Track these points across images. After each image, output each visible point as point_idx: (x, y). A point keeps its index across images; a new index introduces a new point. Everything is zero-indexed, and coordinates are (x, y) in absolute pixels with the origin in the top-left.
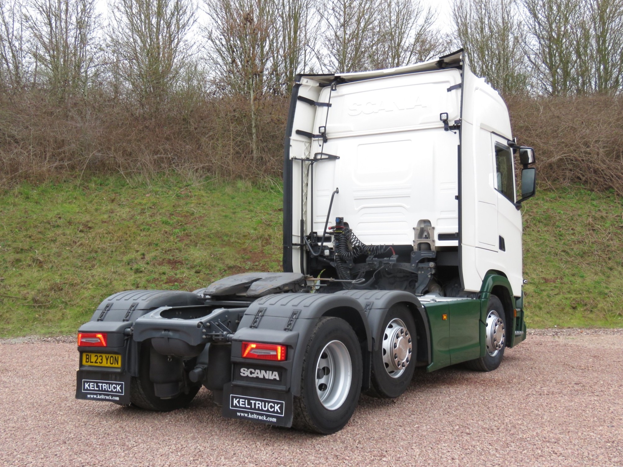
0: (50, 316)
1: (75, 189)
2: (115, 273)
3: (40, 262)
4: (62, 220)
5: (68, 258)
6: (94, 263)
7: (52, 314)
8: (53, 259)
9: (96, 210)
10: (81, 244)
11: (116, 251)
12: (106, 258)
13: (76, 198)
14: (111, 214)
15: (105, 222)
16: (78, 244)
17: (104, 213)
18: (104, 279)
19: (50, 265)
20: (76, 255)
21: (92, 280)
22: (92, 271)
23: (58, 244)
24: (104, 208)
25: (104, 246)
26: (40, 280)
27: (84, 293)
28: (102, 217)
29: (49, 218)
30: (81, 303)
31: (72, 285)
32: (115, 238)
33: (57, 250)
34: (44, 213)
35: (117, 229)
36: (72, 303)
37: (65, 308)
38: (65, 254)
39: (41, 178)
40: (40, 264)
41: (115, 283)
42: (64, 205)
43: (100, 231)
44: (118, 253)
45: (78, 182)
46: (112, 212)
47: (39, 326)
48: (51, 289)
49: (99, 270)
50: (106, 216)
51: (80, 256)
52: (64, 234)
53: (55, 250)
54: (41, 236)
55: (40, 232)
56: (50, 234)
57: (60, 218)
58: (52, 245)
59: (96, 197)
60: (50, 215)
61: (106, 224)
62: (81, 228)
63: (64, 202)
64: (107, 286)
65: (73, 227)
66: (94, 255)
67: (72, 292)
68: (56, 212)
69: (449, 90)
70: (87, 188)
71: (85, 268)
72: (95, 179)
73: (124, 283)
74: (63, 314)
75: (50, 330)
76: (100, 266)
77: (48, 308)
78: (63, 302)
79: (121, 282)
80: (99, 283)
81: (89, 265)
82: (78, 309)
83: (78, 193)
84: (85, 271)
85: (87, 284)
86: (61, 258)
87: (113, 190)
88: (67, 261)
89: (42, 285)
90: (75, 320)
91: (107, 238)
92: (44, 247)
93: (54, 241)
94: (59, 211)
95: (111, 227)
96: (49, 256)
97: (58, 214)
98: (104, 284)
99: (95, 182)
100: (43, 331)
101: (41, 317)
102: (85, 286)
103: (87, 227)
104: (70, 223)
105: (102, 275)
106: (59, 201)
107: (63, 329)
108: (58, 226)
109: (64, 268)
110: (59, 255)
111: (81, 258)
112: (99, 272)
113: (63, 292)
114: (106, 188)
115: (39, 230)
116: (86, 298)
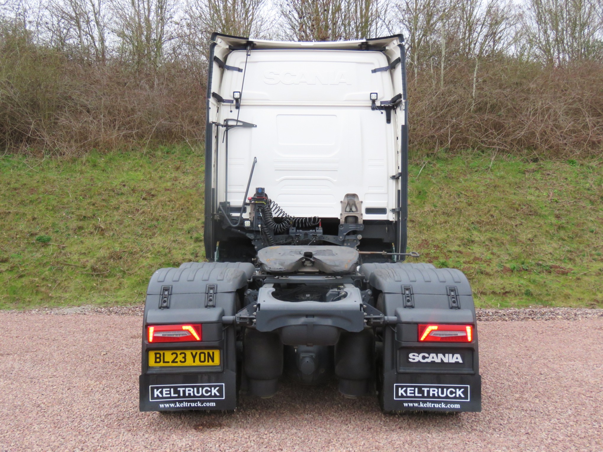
0: (107, 285)
1: (142, 157)
2: (174, 241)
3: (102, 230)
4: (126, 188)
5: (129, 225)
6: (155, 231)
7: (111, 283)
8: (114, 226)
9: (161, 178)
10: (143, 212)
11: (177, 219)
12: (166, 226)
13: (141, 166)
14: (174, 182)
15: (168, 190)
16: (140, 212)
17: (167, 181)
18: (163, 247)
19: (112, 233)
20: (138, 223)
21: (151, 249)
22: (152, 240)
23: (120, 211)
24: (168, 177)
25: (165, 213)
26: (100, 248)
27: (142, 262)
28: (165, 185)
29: (114, 185)
30: (139, 272)
31: (132, 253)
32: (177, 206)
33: (119, 218)
34: (109, 181)
35: (179, 197)
36: (130, 272)
37: (123, 277)
38: (127, 222)
39: (109, 146)
40: (102, 232)
41: (174, 251)
42: (130, 173)
43: (162, 199)
44: (179, 221)
45: (145, 150)
46: (176, 179)
47: (96, 295)
48: (111, 257)
49: (160, 238)
50: (169, 184)
51: (142, 224)
52: (127, 202)
53: (117, 218)
54: (105, 204)
55: (103, 200)
56: (114, 202)
57: (124, 186)
58: (115, 213)
59: (161, 164)
60: (116, 183)
61: (169, 192)
62: (144, 195)
63: (129, 170)
64: (166, 255)
65: (136, 195)
66: (155, 223)
67: (131, 260)
68: (121, 180)
70: (153, 156)
71: (146, 237)
72: (162, 147)
73: (183, 252)
74: (120, 283)
75: (106, 300)
76: (160, 234)
77: (106, 277)
78: (121, 271)
79: (180, 251)
80: (158, 252)
81: (150, 233)
82: (135, 278)
83: (145, 161)
84: (146, 239)
85: (147, 252)
86: (122, 226)
87: (179, 158)
88: (128, 229)
89: (102, 253)
90: (132, 290)
91: (169, 206)
92: (107, 215)
93: (117, 209)
94: (123, 179)
95: (173, 195)
96: (110, 224)
97: (123, 182)
98: (164, 253)
99: (162, 150)
100: (99, 301)
101: (99, 286)
102: (144, 255)
103: (151, 195)
104: (134, 190)
105: (162, 244)
106: (125, 169)
107: (119, 299)
108: (122, 194)
109: (125, 236)
110: (120, 222)
111: (143, 226)
112: (159, 240)
113: (122, 260)
114: (173, 156)
115: (103, 198)
116: (144, 267)
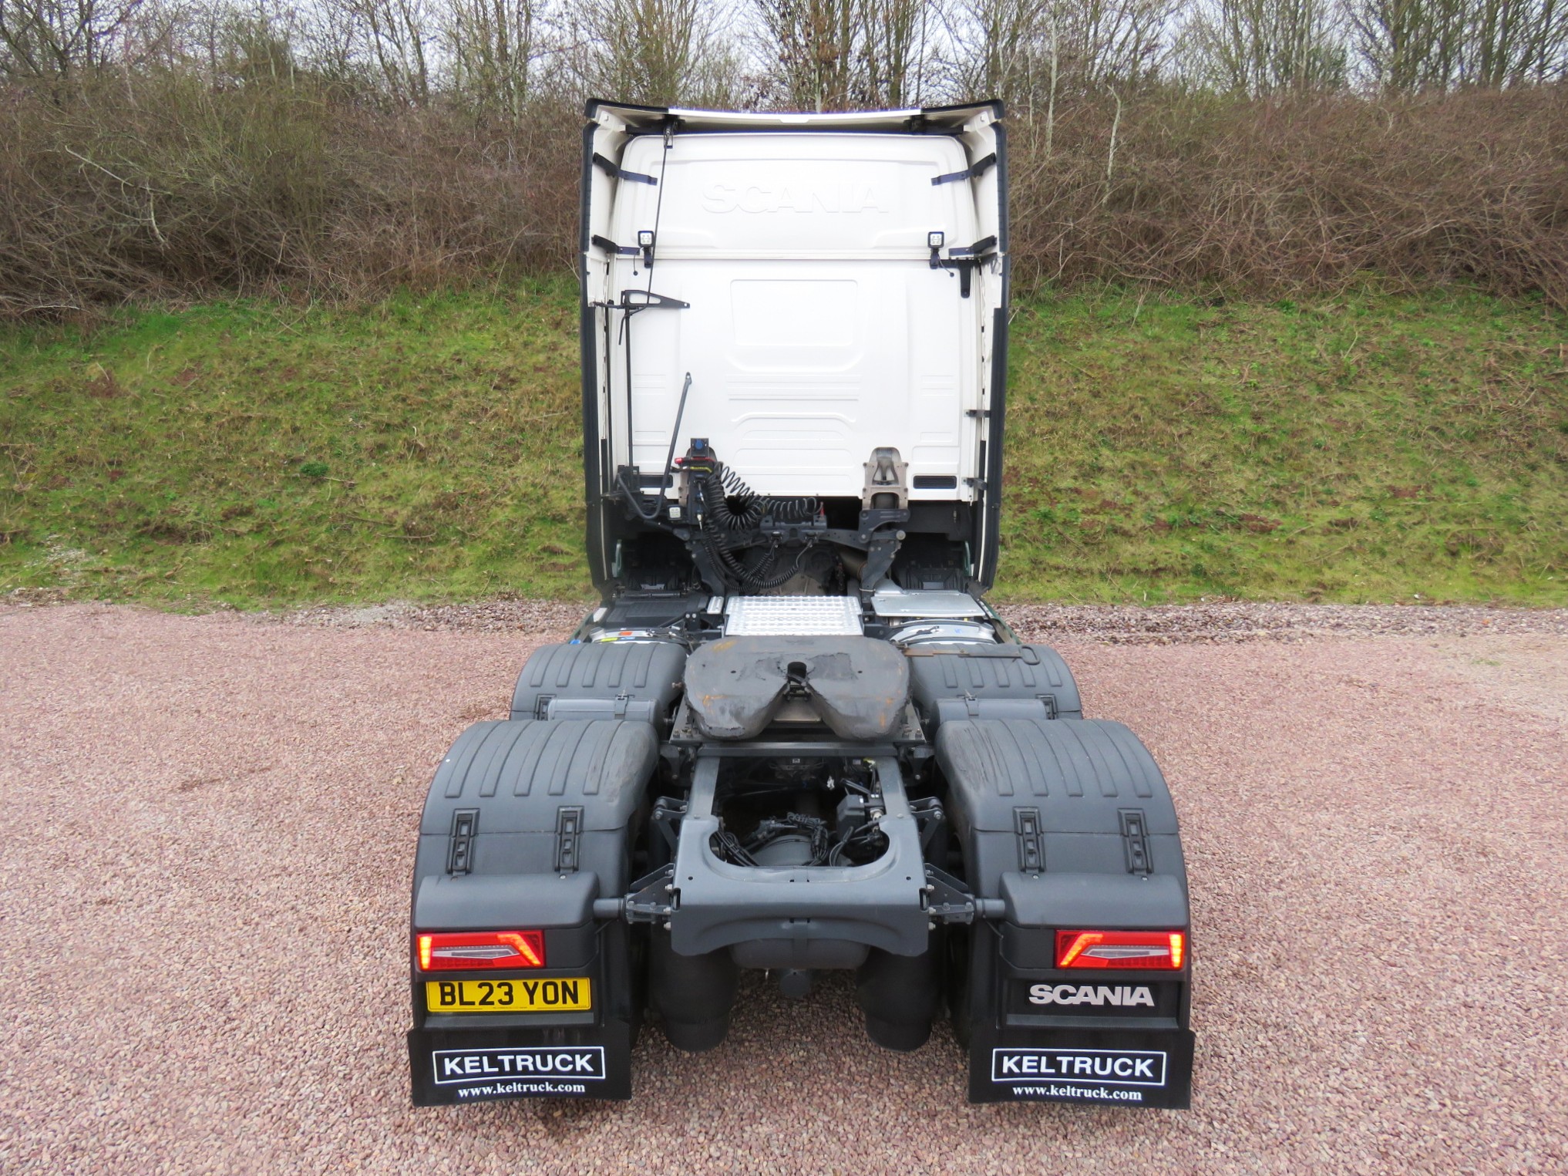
0: (432, 561)
1: (490, 301)
2: (553, 473)
3: (421, 450)
4: (462, 366)
5: (470, 441)
6: (519, 451)
7: (440, 555)
8: (443, 443)
9: (526, 345)
10: (496, 414)
11: (557, 428)
12: (539, 442)
13: (490, 320)
14: (550, 354)
15: (540, 369)
16: (490, 413)
17: (539, 352)
18: (534, 485)
19: (439, 457)
20: (487, 436)
21: (512, 488)
22: (514, 470)
23: (454, 412)
24: (539, 342)
25: (536, 417)
26: (419, 487)
27: (495, 515)
28: (534, 359)
29: (441, 360)
30: (490, 535)
31: (476, 497)
32: (558, 401)
33: (452, 426)
34: (431, 352)
35: (560, 383)
36: (475, 534)
37: (462, 544)
38: (466, 434)
39: (429, 280)
40: (421, 454)
41: (553, 493)
42: (470, 334)
43: (531, 387)
44: (561, 432)
45: (496, 288)
46: (554, 347)
47: (413, 579)
48: (438, 505)
49: (527, 466)
50: (542, 357)
51: (493, 437)
52: (466, 394)
53: (447, 426)
54: (424, 398)
55: (422, 390)
56: (441, 394)
57: (459, 361)
58: (444, 416)
59: (527, 316)
60: (443, 355)
61: (541, 374)
62: (496, 381)
63: (469, 327)
64: (538, 500)
65: (483, 379)
66: (516, 436)
67: (476, 511)
68: (453, 350)
69: (938, 181)
70: (513, 298)
71: (501, 463)
72: (528, 280)
73: (570, 494)
74: (457, 557)
75: (431, 590)
76: (528, 459)
77: (431, 543)
78: (457, 532)
79: (565, 493)
80: (525, 495)
81: (509, 457)
83: (496, 309)
84: (501, 468)
85: (503, 495)
86: (457, 443)
87: (560, 303)
88: (468, 448)
89: (423, 496)
90: (479, 569)
91: (542, 402)
92: (429, 421)
93: (447, 407)
94: (457, 348)
95: (550, 380)
96: (436, 438)
97: (457, 353)
98: (534, 496)
99: (528, 286)
100: (419, 592)
101: (418, 562)
102: (500, 500)
103: (507, 381)
104: (477, 370)
105: (531, 478)
106: (461, 327)
107: (455, 588)
108: (456, 377)
109: (463, 462)
110: (454, 435)
111: (495, 442)
112: (525, 471)
113: (459, 510)
114: (548, 299)
115: (421, 386)
116: (499, 524)
